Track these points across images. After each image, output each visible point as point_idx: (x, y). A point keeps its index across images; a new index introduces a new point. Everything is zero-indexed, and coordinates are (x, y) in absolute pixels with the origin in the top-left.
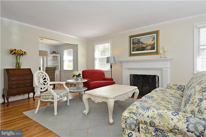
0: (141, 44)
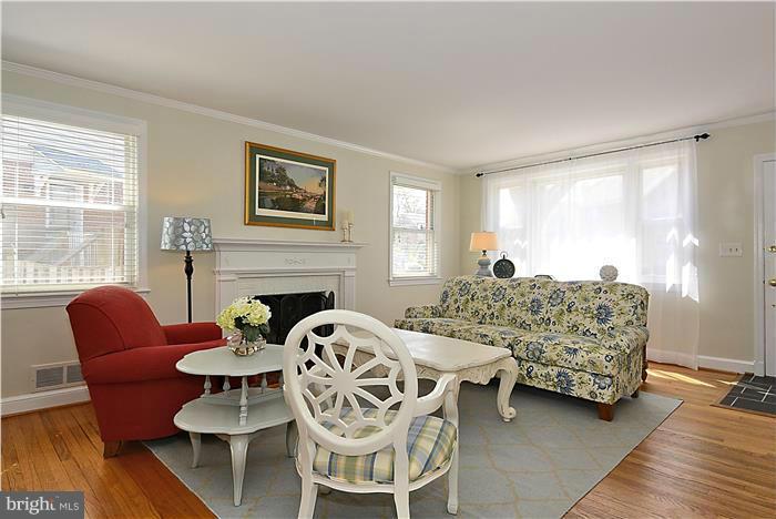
0: (288, 188)
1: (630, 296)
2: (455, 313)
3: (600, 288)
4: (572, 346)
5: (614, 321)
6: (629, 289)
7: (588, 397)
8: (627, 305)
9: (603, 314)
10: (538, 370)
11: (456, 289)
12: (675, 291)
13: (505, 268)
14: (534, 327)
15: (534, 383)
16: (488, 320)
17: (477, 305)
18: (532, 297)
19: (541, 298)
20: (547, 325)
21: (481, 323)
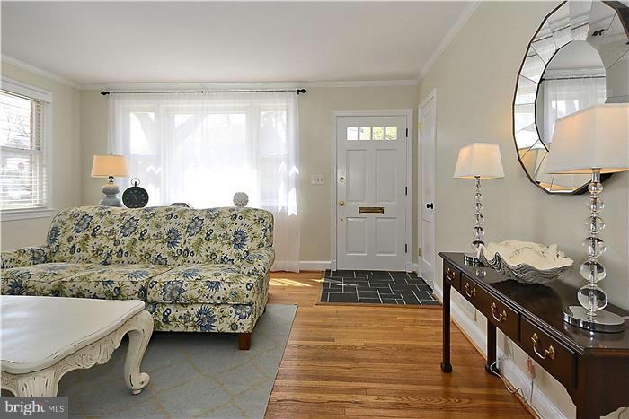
1: (261, 220)
2: (68, 254)
3: (235, 215)
4: (213, 279)
5: (249, 244)
6: (260, 214)
7: (229, 330)
8: (259, 229)
9: (239, 240)
10: (176, 312)
11: (71, 224)
12: (284, 212)
13: (136, 196)
14: (171, 261)
15: (172, 328)
16: (115, 257)
17: (101, 241)
18: (168, 227)
19: (179, 228)
20: (186, 256)
21: (105, 263)
